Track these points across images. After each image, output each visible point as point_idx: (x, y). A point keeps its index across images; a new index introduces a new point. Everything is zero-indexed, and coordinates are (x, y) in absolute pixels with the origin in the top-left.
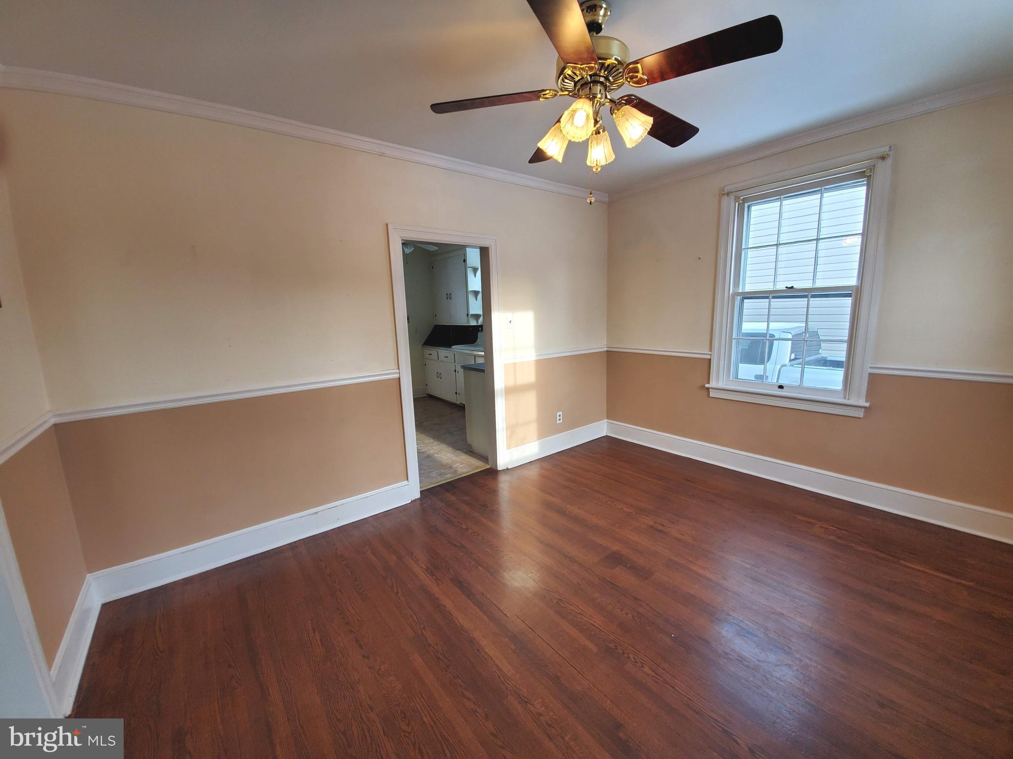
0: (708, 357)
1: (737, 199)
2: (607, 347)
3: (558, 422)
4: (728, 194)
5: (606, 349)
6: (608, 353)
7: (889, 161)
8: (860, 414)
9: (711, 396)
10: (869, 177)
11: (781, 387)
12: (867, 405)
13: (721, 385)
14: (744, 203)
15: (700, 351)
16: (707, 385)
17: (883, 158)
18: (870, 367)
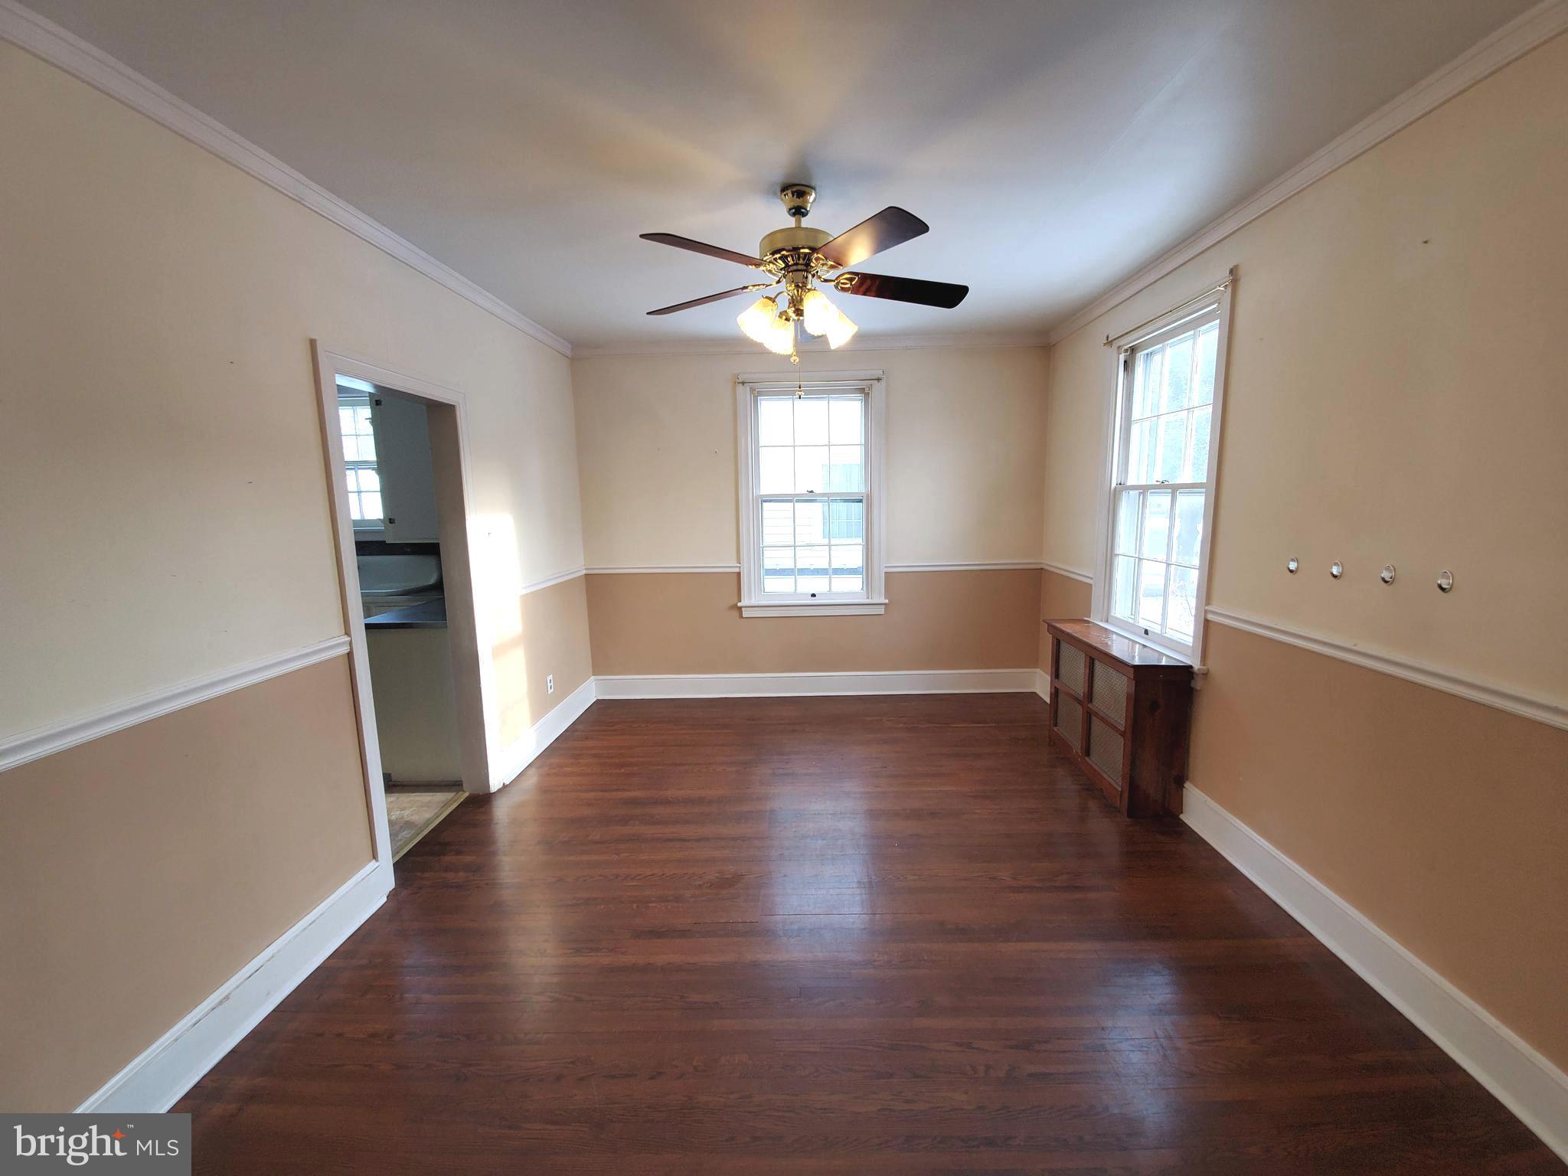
0: (737, 570)
1: (752, 390)
2: (586, 569)
3: (550, 691)
4: (743, 383)
5: (584, 572)
6: (589, 578)
7: (883, 383)
8: (881, 610)
9: (744, 616)
10: (867, 395)
11: (813, 595)
12: (887, 601)
13: (754, 602)
14: (756, 394)
15: (725, 563)
16: (739, 604)
17: (879, 380)
18: (886, 567)
